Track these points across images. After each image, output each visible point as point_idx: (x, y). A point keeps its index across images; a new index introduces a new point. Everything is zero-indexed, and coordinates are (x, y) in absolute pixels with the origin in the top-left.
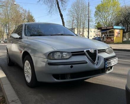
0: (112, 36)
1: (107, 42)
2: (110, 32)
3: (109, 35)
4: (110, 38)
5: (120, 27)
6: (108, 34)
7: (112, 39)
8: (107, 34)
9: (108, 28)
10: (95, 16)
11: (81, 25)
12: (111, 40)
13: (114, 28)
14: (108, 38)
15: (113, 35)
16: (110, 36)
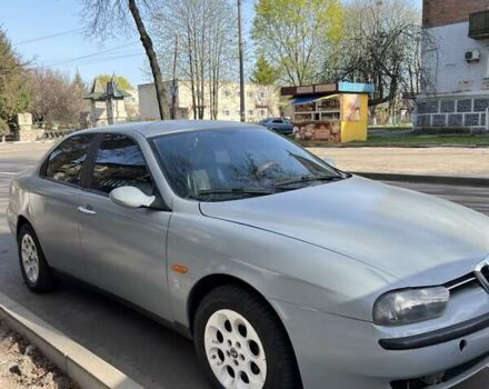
0: (334, 119)
1: (316, 140)
2: (326, 104)
3: (323, 115)
4: (327, 125)
5: (360, 87)
6: (320, 112)
7: (335, 129)
8: (314, 110)
9: (319, 89)
10: (252, 38)
11: (206, 73)
12: (332, 133)
13: (340, 89)
14: (318, 126)
15: (338, 115)
16: (327, 119)
